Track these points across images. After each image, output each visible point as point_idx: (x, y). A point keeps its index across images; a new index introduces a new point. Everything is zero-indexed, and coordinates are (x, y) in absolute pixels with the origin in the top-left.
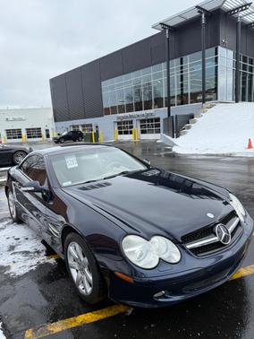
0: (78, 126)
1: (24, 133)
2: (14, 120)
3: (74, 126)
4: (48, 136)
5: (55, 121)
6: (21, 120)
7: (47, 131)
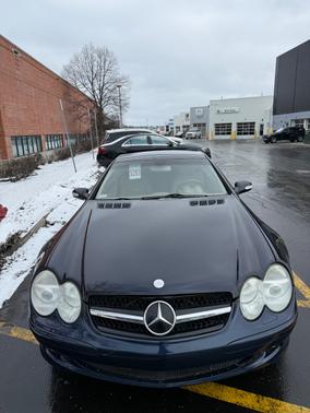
0: (302, 121)
1: (234, 129)
2: (226, 112)
3: (297, 121)
4: (261, 133)
5: (275, 113)
6: (233, 112)
7: (262, 126)
